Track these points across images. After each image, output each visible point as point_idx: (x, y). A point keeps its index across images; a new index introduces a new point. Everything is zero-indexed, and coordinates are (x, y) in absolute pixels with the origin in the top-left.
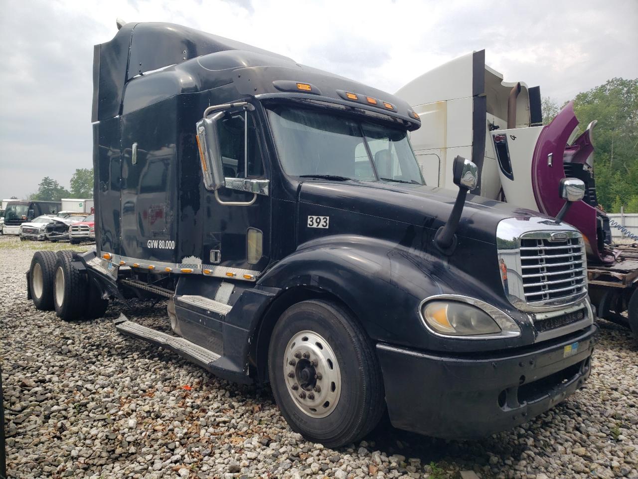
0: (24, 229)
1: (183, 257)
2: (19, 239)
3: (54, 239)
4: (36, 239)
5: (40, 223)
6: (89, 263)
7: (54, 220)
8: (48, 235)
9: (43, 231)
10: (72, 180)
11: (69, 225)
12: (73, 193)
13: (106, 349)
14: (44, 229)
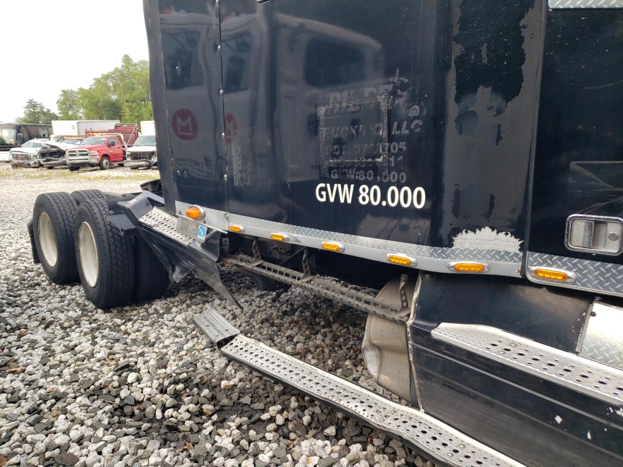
0: (13, 155)
1: (456, 232)
2: (9, 166)
3: (50, 166)
4: (29, 166)
5: (31, 149)
6: (143, 220)
7: (47, 145)
8: (42, 161)
9: (36, 156)
10: (58, 102)
11: (64, 149)
12: (61, 115)
13: (206, 392)
14: (36, 154)
